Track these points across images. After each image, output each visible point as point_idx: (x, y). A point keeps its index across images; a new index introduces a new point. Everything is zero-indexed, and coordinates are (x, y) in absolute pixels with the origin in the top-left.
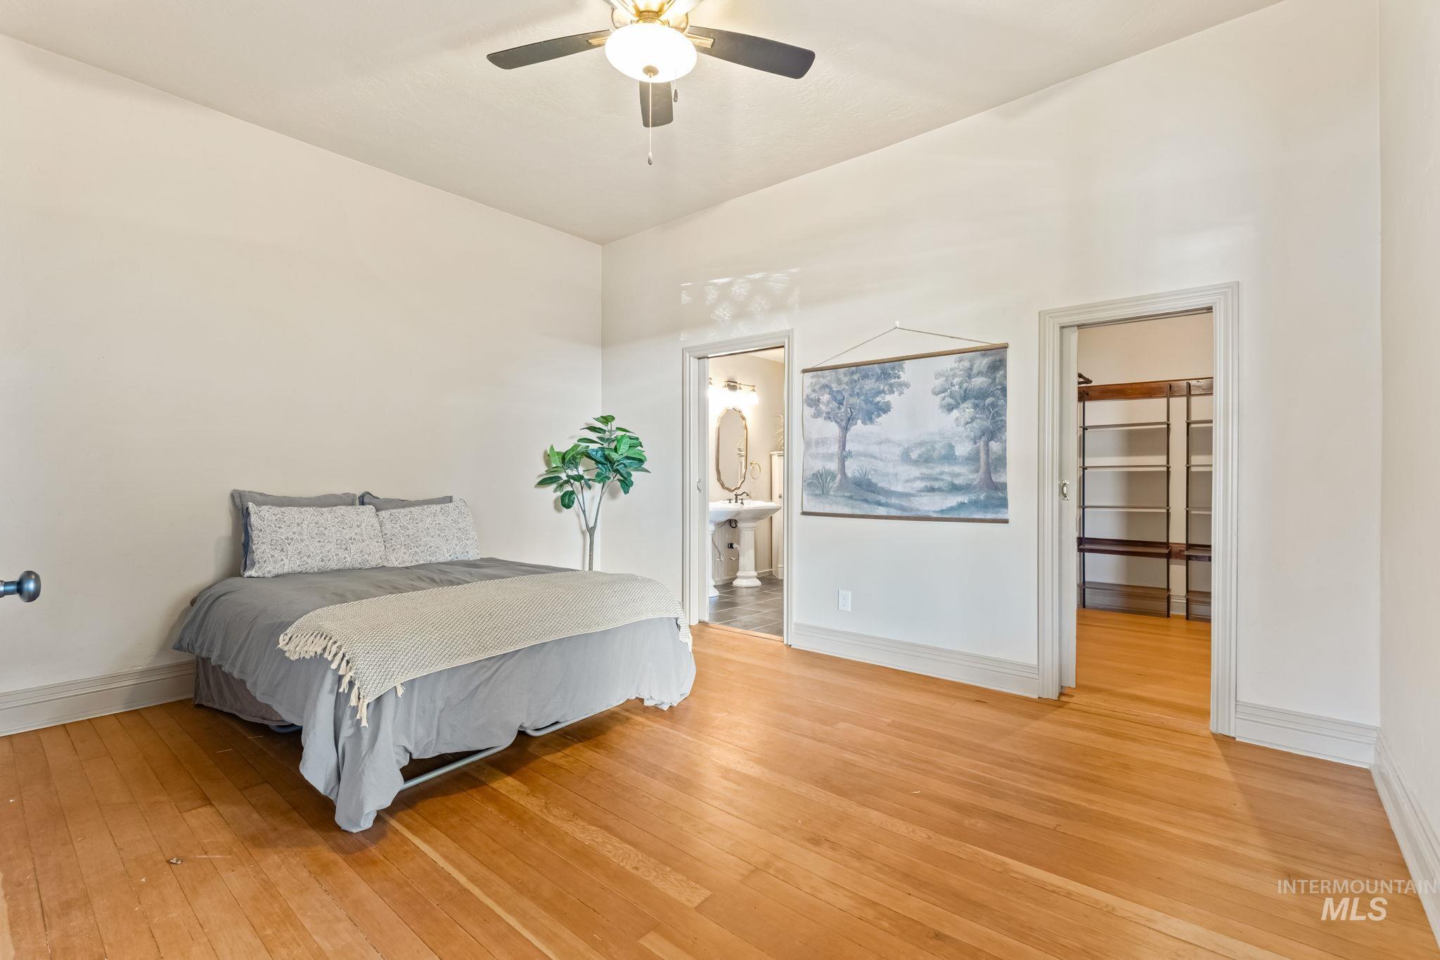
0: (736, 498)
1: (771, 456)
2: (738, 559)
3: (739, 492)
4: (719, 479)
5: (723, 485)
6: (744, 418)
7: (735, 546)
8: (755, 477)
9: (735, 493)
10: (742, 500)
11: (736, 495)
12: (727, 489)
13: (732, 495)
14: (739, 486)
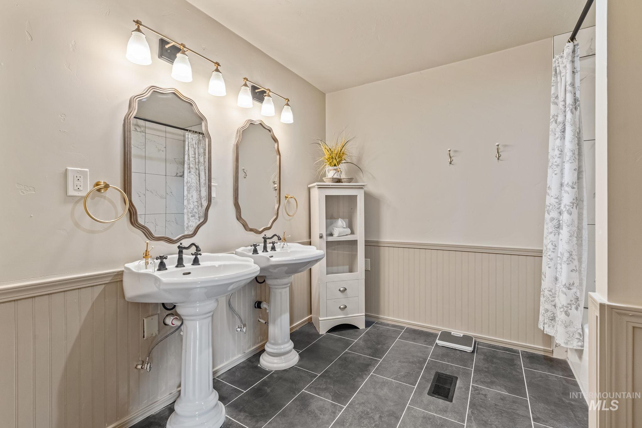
0: (265, 242)
1: (309, 189)
2: (267, 323)
3: (269, 234)
4: (239, 217)
5: (245, 226)
6: (275, 140)
7: (264, 305)
8: (291, 214)
9: (263, 235)
10: (273, 243)
11: (265, 239)
12: (251, 230)
13: (259, 238)
14: (269, 226)
